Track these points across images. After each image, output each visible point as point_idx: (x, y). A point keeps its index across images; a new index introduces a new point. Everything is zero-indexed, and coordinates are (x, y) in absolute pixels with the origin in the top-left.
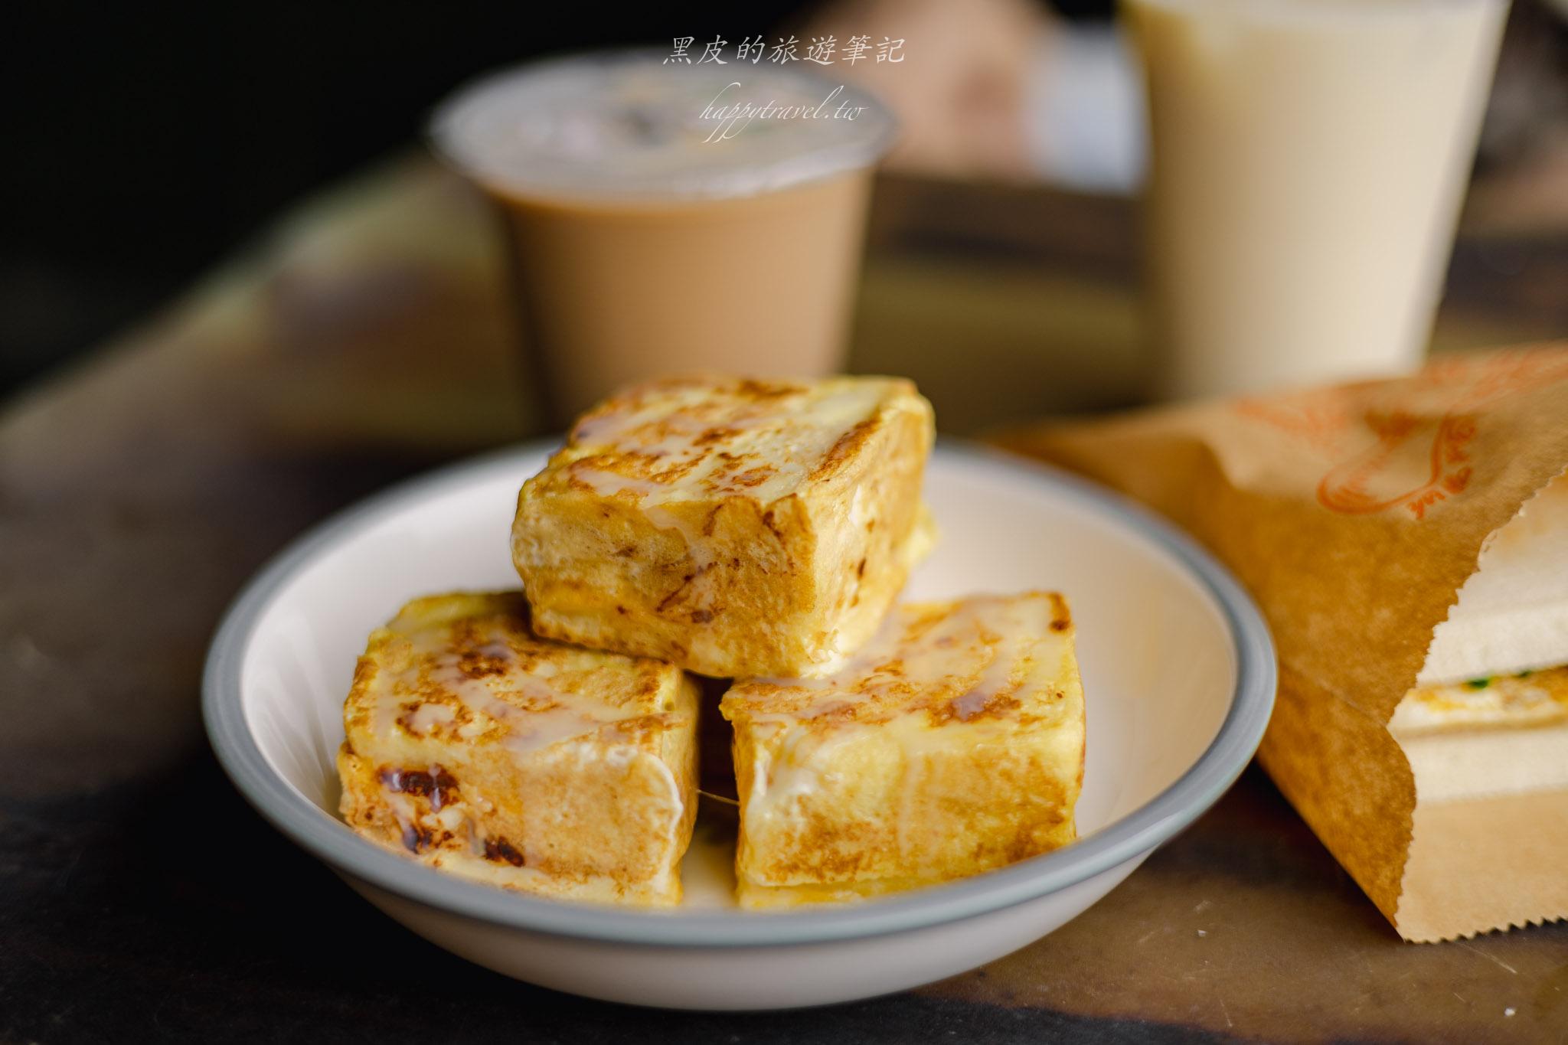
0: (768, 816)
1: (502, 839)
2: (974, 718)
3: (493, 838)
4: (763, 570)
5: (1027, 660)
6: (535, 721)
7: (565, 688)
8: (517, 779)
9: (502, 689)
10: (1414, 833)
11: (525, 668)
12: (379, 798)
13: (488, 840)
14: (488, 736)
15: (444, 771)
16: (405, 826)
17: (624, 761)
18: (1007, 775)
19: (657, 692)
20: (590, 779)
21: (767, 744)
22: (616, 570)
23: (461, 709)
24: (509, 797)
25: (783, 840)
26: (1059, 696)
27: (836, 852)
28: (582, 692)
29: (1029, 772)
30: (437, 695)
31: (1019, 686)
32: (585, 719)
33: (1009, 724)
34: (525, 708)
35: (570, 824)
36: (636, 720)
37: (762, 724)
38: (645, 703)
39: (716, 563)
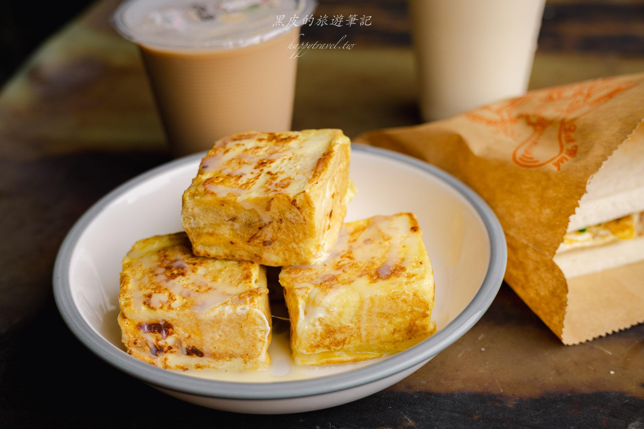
0: (306, 327)
1: (193, 347)
2: (388, 277)
3: (189, 347)
4: (293, 223)
5: (404, 247)
6: (203, 297)
7: (212, 279)
8: (198, 323)
9: (185, 282)
10: (568, 303)
11: (193, 271)
12: (139, 335)
13: (188, 348)
14: (184, 306)
15: (166, 322)
16: (151, 346)
17: (244, 312)
18: (405, 301)
19: (252, 278)
20: (230, 321)
21: (303, 297)
22: (228, 227)
23: (170, 295)
24: (195, 330)
25: (313, 336)
26: (421, 263)
27: (335, 339)
28: (220, 280)
29: (413, 299)
30: (158, 289)
31: (403, 260)
32: (224, 294)
33: (403, 279)
34: (197, 291)
35: (223, 339)
36: (246, 292)
37: (299, 289)
38: (248, 284)
39: (272, 222)
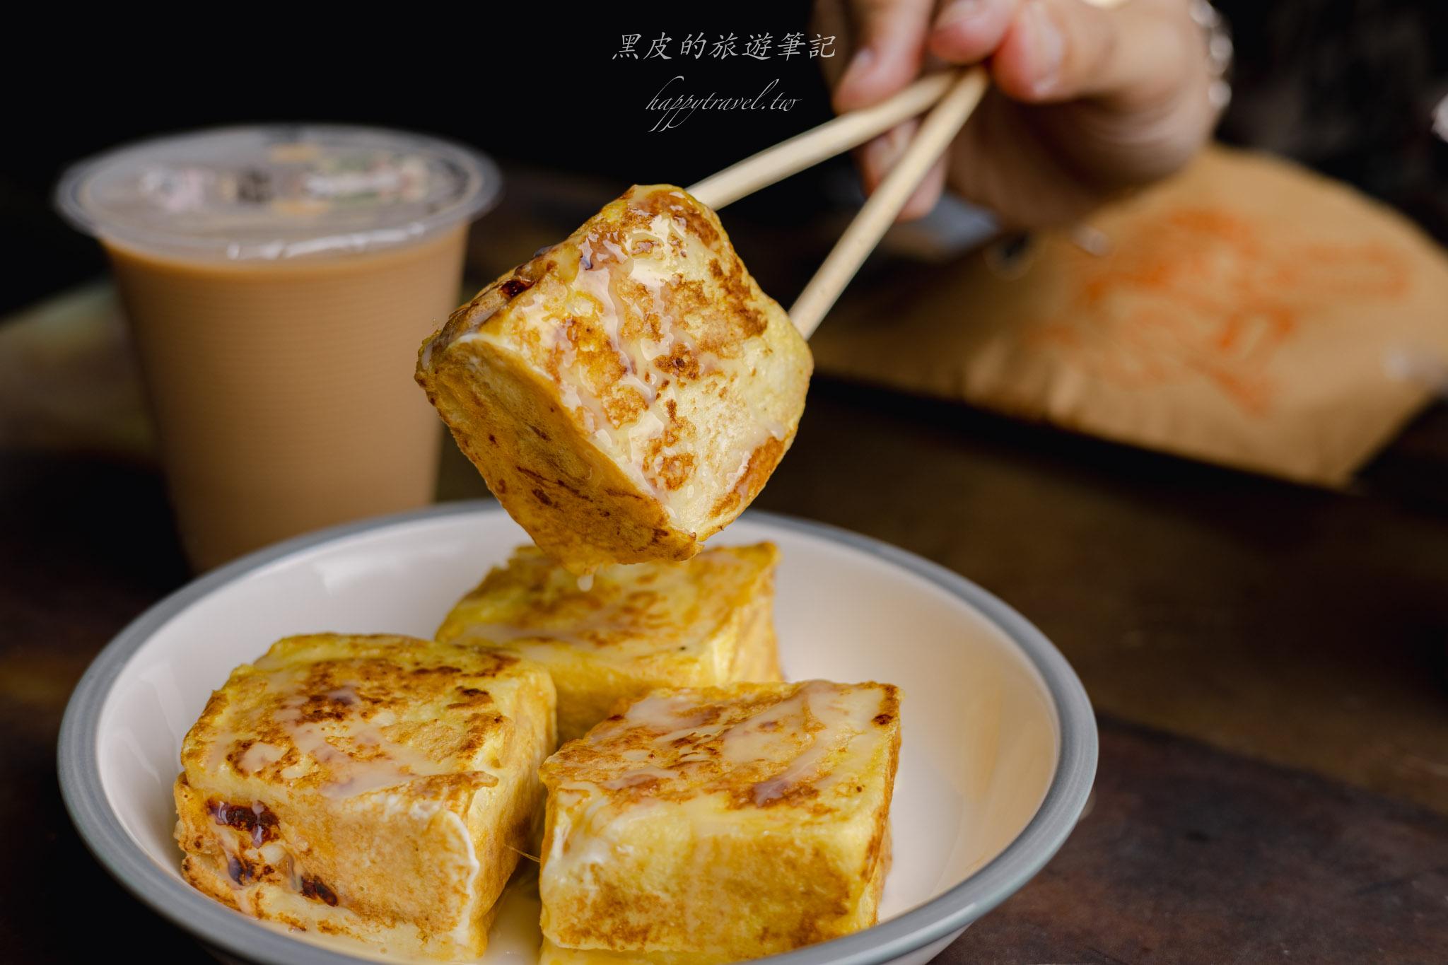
0: (562, 881)
1: (317, 878)
2: (770, 803)
3: (309, 875)
5: (843, 751)
6: (357, 769)
7: (397, 737)
8: (330, 822)
9: (337, 734)
11: (364, 715)
12: (207, 827)
13: (306, 878)
14: (307, 779)
15: (266, 809)
16: (230, 857)
17: (426, 815)
18: (791, 864)
19: (478, 749)
20: (395, 829)
21: (570, 810)
23: (291, 750)
24: (323, 838)
25: (576, 905)
26: (859, 789)
27: (625, 922)
28: (411, 743)
29: (812, 863)
30: (272, 734)
31: (826, 776)
32: (404, 771)
33: (802, 815)
34: (351, 755)
35: (377, 871)
36: (448, 776)
37: (567, 791)
38: (464, 761)
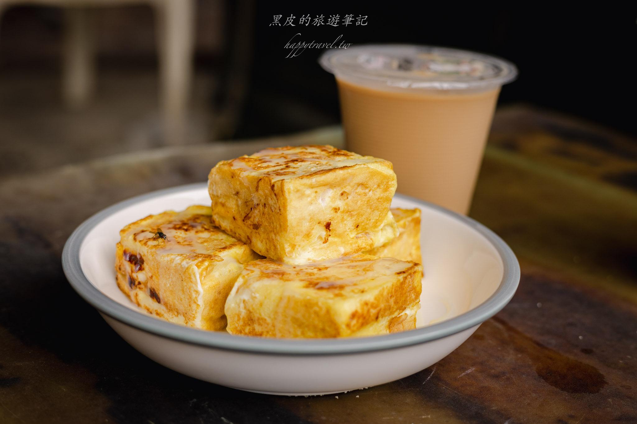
0: (233, 305)
1: (154, 289)
2: (320, 289)
4: (272, 210)
5: (372, 279)
6: (176, 247)
7: (202, 241)
8: (158, 265)
9: (180, 235)
11: (197, 232)
12: (123, 262)
15: (141, 258)
16: (129, 276)
17: (186, 266)
18: (316, 313)
19: (226, 250)
21: (243, 277)
24: (156, 272)
25: (237, 318)
26: (363, 292)
27: (254, 329)
28: (205, 244)
31: (353, 284)
32: (192, 250)
33: (330, 295)
34: (179, 242)
35: (170, 288)
36: (205, 255)
38: (217, 252)
39: (259, 204)
